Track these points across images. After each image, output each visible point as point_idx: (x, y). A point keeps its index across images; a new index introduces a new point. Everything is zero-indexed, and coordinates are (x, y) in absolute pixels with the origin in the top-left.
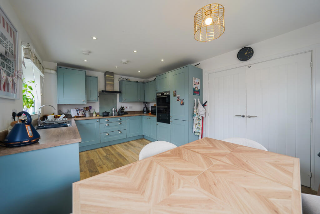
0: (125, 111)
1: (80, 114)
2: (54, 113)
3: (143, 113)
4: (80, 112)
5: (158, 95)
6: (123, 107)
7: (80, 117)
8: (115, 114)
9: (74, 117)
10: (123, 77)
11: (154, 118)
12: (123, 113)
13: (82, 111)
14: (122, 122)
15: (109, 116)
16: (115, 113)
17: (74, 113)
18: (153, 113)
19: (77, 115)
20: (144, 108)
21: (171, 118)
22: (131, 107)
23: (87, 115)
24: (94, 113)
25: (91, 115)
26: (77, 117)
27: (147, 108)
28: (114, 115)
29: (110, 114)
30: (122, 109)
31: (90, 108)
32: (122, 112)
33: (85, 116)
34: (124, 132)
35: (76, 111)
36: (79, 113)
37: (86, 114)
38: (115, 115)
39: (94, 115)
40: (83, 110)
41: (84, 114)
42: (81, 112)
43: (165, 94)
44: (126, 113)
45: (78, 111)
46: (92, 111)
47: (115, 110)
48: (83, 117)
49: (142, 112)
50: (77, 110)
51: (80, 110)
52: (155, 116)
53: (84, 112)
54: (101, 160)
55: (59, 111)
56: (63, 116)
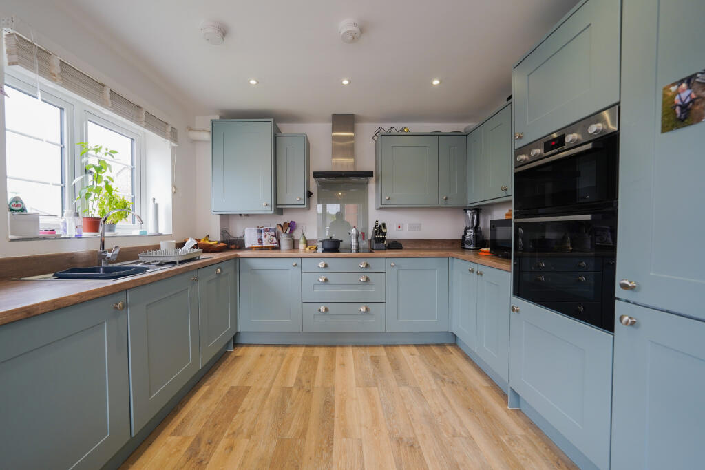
0: (388, 237)
1: (265, 243)
2: (208, 236)
3: (463, 249)
4: (265, 236)
5: (523, 157)
6: (384, 225)
7: (267, 248)
8: (358, 246)
9: (250, 249)
10: (386, 127)
11: (502, 276)
12: (381, 245)
13: (273, 234)
14: (370, 276)
15: (338, 251)
16: (357, 242)
17: (251, 239)
18: (499, 250)
19: (258, 242)
20: (466, 230)
21: (619, 292)
22: (414, 227)
23: (285, 244)
24: (302, 240)
25: (294, 245)
26: (258, 249)
27: (476, 229)
28: (354, 248)
29: (342, 245)
30: (380, 231)
31: (292, 226)
32: (381, 241)
33: (277, 248)
34: (377, 309)
35: (256, 232)
36: (264, 239)
37: (282, 242)
38: (358, 251)
39: (302, 246)
40: (274, 230)
41: (275, 240)
42: (268, 237)
43: (569, 138)
44: (396, 245)
45: (263, 234)
46: (297, 235)
47: (357, 235)
48: (274, 248)
49: (460, 245)
50: (260, 231)
51: (267, 230)
52: (504, 266)
53: (275, 236)
54: (264, 401)
55: (224, 232)
56: (191, 243)
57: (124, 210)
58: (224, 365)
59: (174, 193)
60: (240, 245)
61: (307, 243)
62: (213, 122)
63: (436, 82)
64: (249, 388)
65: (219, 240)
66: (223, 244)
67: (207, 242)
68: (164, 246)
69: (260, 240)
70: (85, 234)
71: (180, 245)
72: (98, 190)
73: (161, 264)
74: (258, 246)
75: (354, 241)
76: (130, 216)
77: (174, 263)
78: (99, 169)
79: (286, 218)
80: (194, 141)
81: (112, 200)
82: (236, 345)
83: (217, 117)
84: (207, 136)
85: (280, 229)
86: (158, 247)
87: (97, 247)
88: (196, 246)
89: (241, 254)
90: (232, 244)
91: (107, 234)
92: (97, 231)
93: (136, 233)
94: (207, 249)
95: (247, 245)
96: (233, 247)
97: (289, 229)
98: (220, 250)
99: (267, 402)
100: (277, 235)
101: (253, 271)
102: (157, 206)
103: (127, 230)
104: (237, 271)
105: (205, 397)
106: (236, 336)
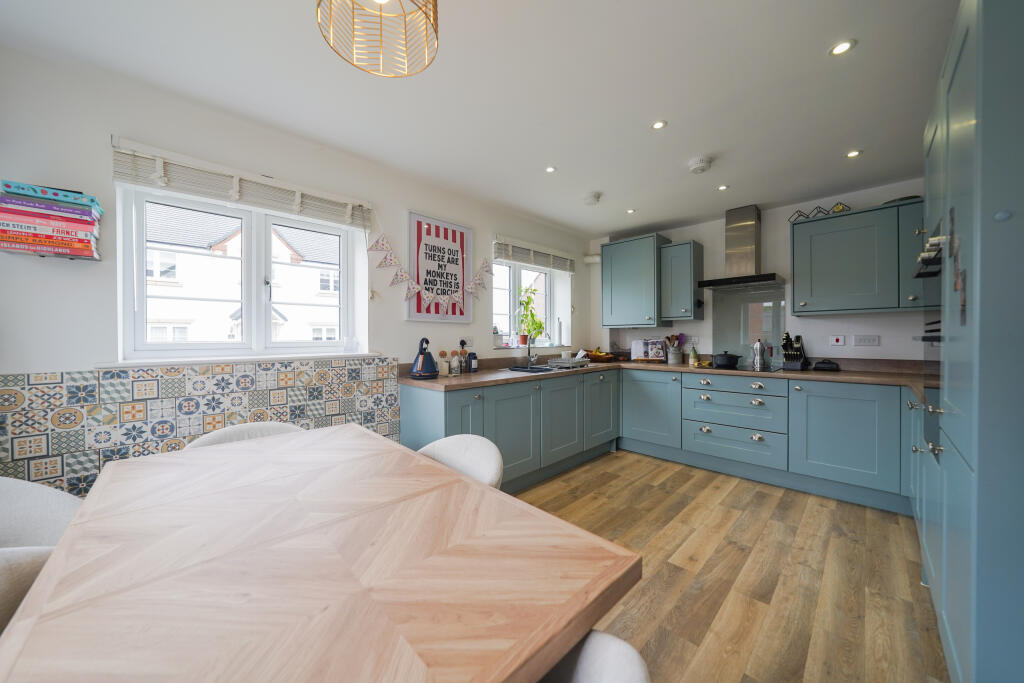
1: (652, 355)
2: (599, 348)
4: (652, 350)
7: (649, 362)
9: (635, 361)
13: (660, 347)
15: (736, 369)
16: (762, 359)
17: (637, 350)
19: (642, 355)
23: (672, 359)
24: (692, 355)
25: (684, 359)
26: (642, 361)
28: (758, 366)
29: (741, 362)
31: (681, 339)
33: (665, 362)
35: (642, 344)
36: (650, 352)
37: (670, 356)
38: (763, 369)
39: (692, 361)
40: (661, 343)
41: (662, 353)
42: (655, 350)
44: (827, 366)
45: (650, 346)
46: (687, 349)
47: (763, 350)
50: (646, 344)
51: (653, 343)
53: (662, 349)
54: (627, 486)
55: (613, 344)
56: (581, 353)
57: (540, 328)
58: (604, 459)
59: (572, 312)
60: (626, 356)
61: (699, 358)
62: (603, 246)
63: (853, 154)
64: (619, 476)
65: (608, 351)
66: (611, 356)
67: (598, 353)
68: (565, 355)
69: (646, 353)
70: (521, 346)
71: (574, 355)
72: (527, 315)
73: (561, 368)
74: (643, 358)
75: (758, 358)
76: (544, 334)
77: (568, 368)
78: (528, 303)
79: (675, 331)
80: (588, 265)
81: (534, 322)
82: (618, 449)
83: (606, 240)
84: (598, 259)
85: (668, 342)
86: (560, 356)
87: (526, 354)
88: (585, 356)
89: (624, 365)
90: (620, 355)
91: (531, 346)
92: (526, 343)
93: (547, 345)
94: (595, 359)
95: (633, 357)
96: (621, 358)
97: (676, 343)
98: (608, 360)
99: (630, 487)
100: (665, 348)
101: (635, 381)
102: (560, 324)
103: (542, 343)
104: (619, 380)
105: (586, 472)
106: (618, 440)
